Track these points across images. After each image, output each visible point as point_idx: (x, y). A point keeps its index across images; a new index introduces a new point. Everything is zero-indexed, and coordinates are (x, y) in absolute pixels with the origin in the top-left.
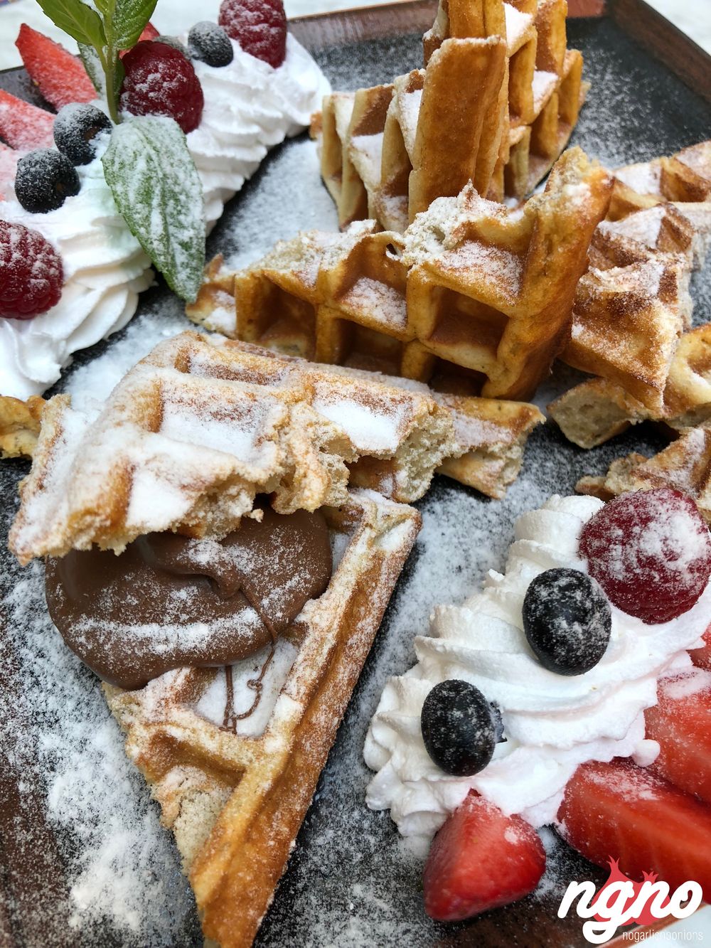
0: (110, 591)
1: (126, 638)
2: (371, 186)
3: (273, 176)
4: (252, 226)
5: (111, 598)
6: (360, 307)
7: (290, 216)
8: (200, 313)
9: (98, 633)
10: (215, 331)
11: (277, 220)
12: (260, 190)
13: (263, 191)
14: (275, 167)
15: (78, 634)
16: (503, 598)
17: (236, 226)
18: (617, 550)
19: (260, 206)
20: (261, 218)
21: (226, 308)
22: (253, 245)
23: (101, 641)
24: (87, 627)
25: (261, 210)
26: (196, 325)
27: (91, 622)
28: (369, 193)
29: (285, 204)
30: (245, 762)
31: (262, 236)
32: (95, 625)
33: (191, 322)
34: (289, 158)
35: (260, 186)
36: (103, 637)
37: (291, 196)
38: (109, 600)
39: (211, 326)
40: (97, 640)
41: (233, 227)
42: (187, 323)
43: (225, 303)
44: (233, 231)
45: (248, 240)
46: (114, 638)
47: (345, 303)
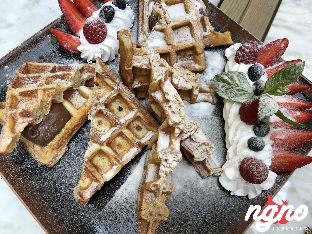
3: (221, 147)
4: (216, 124)
7: (208, 132)
11: (210, 129)
12: (221, 139)
13: (220, 139)
14: (223, 151)
17: (219, 122)
19: (218, 132)
20: (215, 127)
22: (211, 116)
25: (217, 131)
29: (212, 136)
31: (211, 121)
34: (222, 157)
35: (222, 141)
37: (212, 140)
41: (220, 121)
44: (219, 120)
45: (213, 118)
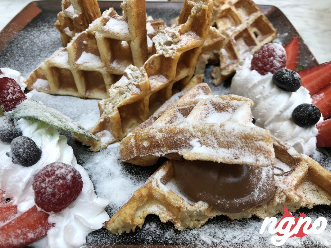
0: (252, 176)
1: (266, 181)
2: (100, 68)
5: (254, 177)
6: (155, 86)
8: (98, 146)
9: (261, 189)
10: (107, 146)
15: (259, 196)
16: (269, 95)
18: (275, 61)
21: (103, 136)
23: (265, 189)
24: (258, 192)
26: (99, 151)
27: (256, 191)
28: (100, 71)
30: (308, 166)
32: (258, 189)
33: (97, 152)
36: (264, 188)
38: (254, 178)
39: (105, 146)
40: (264, 190)
42: (96, 154)
43: (101, 135)
46: (265, 184)
47: (152, 88)
